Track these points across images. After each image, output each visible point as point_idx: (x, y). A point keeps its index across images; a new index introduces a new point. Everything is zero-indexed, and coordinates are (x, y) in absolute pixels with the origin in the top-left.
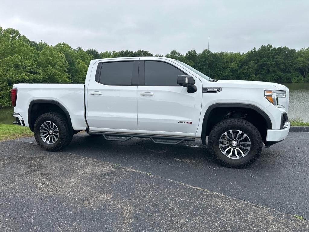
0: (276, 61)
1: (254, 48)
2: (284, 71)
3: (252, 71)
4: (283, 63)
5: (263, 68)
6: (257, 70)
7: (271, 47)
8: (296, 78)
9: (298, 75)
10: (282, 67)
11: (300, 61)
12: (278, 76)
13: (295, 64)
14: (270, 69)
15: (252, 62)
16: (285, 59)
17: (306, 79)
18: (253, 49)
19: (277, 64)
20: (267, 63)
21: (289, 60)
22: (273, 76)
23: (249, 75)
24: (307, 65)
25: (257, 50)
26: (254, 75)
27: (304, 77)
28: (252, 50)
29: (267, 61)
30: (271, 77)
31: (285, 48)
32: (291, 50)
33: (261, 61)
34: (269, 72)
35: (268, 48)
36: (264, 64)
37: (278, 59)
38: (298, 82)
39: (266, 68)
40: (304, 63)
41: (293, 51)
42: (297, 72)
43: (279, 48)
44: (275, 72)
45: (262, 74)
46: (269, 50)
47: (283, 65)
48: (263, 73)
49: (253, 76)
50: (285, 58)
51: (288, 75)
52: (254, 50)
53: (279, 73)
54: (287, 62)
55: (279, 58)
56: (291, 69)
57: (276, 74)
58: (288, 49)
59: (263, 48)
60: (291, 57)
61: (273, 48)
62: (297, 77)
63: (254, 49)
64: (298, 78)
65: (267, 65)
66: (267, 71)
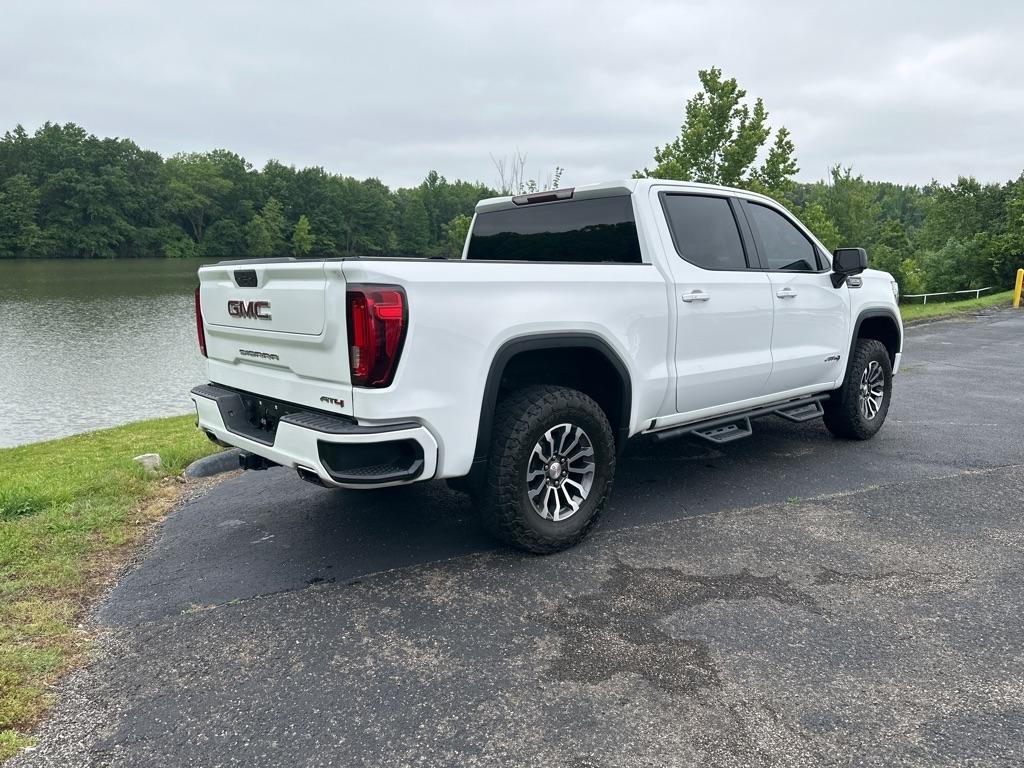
0: (107, 184)
1: (20, 127)
2: (136, 218)
3: (23, 210)
4: (131, 194)
5: (63, 204)
6: (44, 208)
7: (80, 132)
8: (176, 243)
9: (178, 234)
10: (130, 205)
11: (178, 191)
12: (121, 234)
13: (165, 199)
14: (91, 208)
15: (20, 179)
16: (132, 180)
17: (203, 246)
18: (15, 131)
19: (112, 196)
20: (79, 187)
21: (146, 184)
22: (104, 235)
23: (16, 227)
24: (199, 205)
25: (31, 134)
26: (34, 227)
27: (196, 241)
28: (12, 134)
29: (78, 181)
30: (98, 235)
31: (128, 147)
32: (148, 153)
33: (55, 178)
34: (86, 219)
35: (70, 135)
36: (64, 189)
37: (113, 179)
38: (181, 257)
39: (77, 205)
40: (190, 197)
41: (152, 158)
42: (174, 225)
43: (108, 141)
44: (108, 221)
45: (62, 223)
46: (75, 143)
47: (129, 198)
48: (69, 220)
49: (32, 231)
50: (132, 177)
51: (153, 232)
52: (19, 134)
53: (121, 223)
54: (142, 190)
55: (115, 174)
56: (157, 216)
57: (113, 229)
58: (138, 150)
59: (51, 132)
60: (151, 174)
61: (86, 138)
62: (179, 239)
63: (19, 130)
64: (182, 245)
65: (77, 193)
66: (79, 215)
